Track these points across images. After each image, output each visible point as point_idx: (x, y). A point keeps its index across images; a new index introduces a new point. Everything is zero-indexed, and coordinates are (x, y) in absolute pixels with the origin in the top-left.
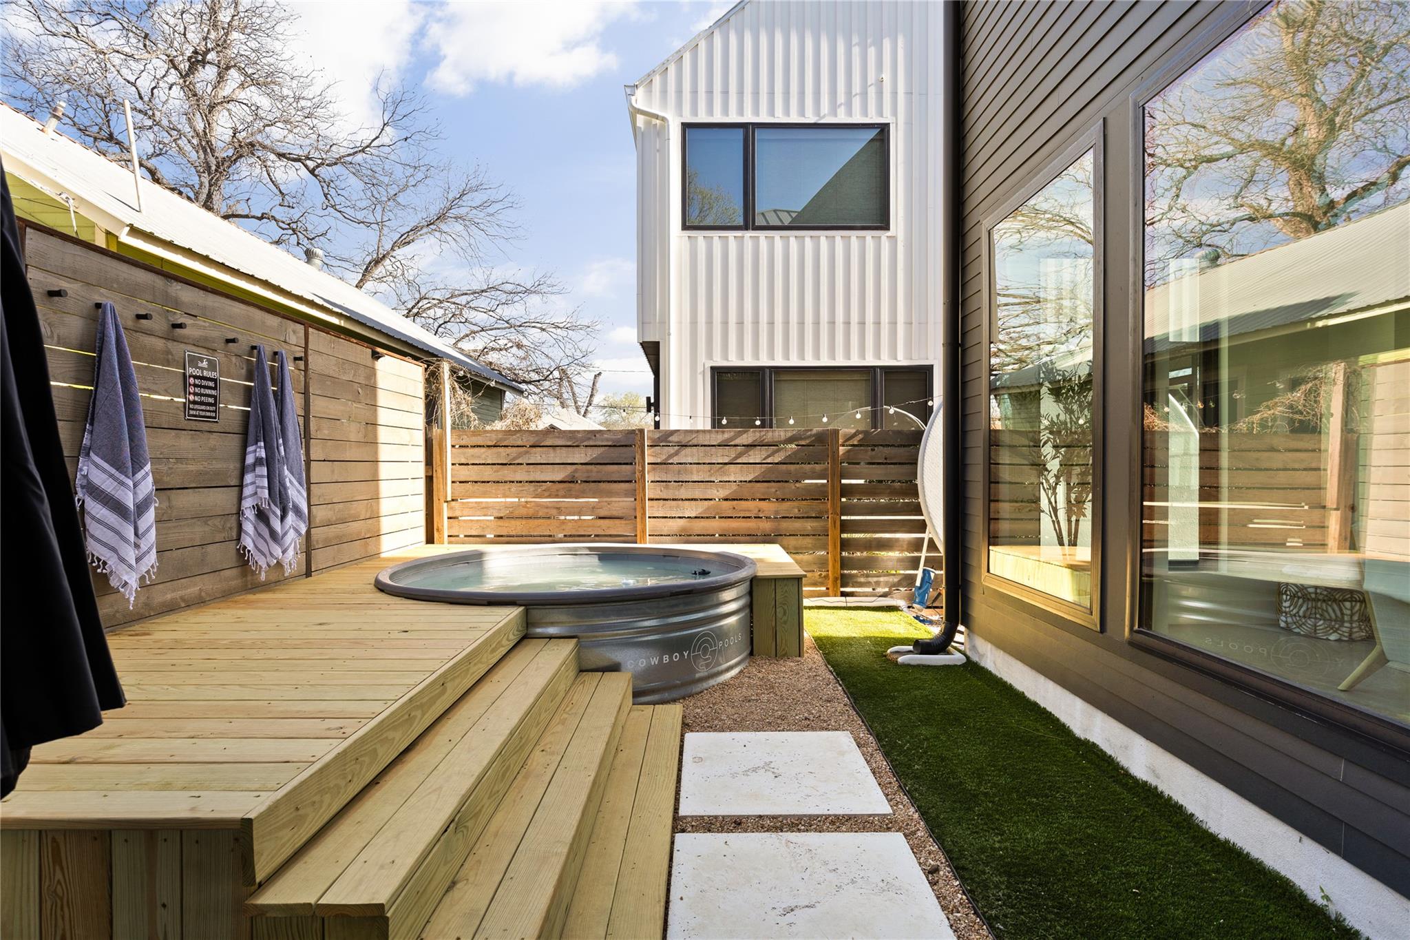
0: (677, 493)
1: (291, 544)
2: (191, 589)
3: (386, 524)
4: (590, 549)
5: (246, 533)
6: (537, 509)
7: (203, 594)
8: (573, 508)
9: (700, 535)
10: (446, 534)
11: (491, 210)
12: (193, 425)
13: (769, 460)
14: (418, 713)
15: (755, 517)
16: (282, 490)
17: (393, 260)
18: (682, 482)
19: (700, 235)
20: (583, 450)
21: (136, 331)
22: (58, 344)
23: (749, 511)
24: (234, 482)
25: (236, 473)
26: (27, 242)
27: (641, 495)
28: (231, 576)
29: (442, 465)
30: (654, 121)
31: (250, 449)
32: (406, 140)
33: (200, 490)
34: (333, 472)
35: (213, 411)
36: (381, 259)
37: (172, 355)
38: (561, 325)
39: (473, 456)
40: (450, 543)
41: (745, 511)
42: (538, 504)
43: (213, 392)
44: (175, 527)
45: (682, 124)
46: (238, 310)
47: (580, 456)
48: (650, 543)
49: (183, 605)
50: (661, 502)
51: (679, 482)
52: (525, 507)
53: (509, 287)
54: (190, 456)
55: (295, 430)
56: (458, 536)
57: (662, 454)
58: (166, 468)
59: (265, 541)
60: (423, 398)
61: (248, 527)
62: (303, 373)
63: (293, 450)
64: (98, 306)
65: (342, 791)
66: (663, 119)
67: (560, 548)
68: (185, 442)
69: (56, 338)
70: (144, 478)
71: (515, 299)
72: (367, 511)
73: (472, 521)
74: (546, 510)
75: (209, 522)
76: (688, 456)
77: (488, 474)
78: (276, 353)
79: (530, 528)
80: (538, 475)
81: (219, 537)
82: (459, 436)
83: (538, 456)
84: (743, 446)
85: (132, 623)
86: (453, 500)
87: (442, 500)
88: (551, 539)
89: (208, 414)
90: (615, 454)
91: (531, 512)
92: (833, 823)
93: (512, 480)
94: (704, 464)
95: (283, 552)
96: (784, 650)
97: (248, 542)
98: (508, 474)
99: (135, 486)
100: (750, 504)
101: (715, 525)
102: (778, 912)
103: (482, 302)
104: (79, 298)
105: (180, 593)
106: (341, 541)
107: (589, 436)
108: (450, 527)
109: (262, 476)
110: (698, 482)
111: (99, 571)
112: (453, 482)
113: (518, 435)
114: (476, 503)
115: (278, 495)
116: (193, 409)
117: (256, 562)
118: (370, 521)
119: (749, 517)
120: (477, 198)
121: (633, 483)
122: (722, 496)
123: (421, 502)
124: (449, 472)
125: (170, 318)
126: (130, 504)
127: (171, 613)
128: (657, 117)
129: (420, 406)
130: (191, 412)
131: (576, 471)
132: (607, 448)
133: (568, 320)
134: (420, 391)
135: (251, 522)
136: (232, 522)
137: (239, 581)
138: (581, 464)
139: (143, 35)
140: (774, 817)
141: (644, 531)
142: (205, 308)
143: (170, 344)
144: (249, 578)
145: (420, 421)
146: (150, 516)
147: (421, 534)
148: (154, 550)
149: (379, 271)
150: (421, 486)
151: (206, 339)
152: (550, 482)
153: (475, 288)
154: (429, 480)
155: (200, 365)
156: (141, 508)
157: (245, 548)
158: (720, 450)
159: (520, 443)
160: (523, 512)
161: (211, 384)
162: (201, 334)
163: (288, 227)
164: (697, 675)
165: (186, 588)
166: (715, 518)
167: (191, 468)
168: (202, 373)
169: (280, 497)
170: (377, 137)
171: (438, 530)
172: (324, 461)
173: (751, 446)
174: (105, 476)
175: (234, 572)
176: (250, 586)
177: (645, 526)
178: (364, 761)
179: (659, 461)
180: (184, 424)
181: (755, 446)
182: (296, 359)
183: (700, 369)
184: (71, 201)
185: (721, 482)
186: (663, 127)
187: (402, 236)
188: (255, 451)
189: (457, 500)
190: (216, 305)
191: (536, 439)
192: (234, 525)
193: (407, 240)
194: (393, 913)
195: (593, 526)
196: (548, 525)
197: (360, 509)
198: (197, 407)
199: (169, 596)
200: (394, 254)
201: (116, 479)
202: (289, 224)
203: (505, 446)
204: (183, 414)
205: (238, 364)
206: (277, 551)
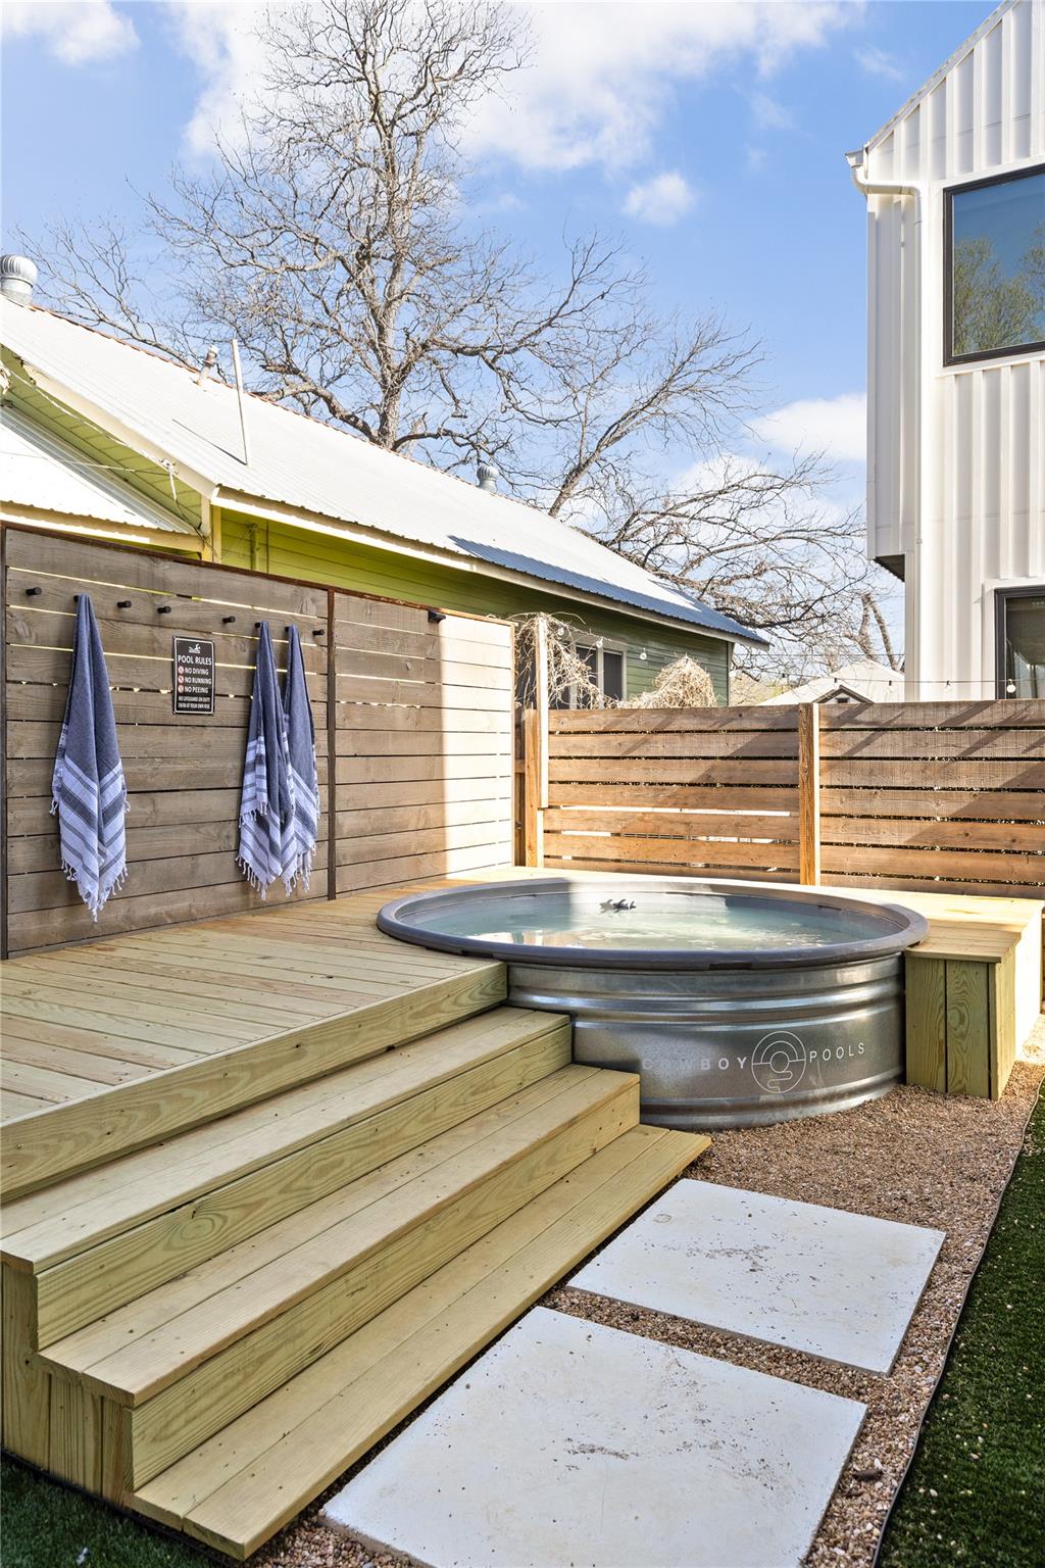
0: (867, 806)
1: (293, 858)
2: (181, 903)
3: (453, 837)
4: (713, 887)
5: (245, 844)
6: (658, 823)
7: (193, 911)
8: (708, 824)
9: (908, 877)
10: (540, 853)
11: (733, 370)
12: (183, 719)
13: (1032, 754)
14: (246, 1075)
15: (1007, 852)
16: (282, 793)
17: (602, 463)
18: (879, 788)
19: (976, 370)
20: (722, 737)
21: (118, 621)
22: (36, 643)
23: (993, 840)
24: (234, 783)
25: (236, 772)
26: (7, 543)
27: (807, 807)
28: (229, 892)
29: (535, 759)
30: (896, 198)
31: (251, 744)
32: (603, 296)
33: (192, 792)
34: (368, 770)
35: (207, 703)
36: (584, 466)
37: (159, 643)
38: (839, 531)
39: (575, 746)
40: (547, 866)
41: (985, 840)
42: (659, 817)
43: (207, 681)
44: (160, 834)
45: (945, 190)
46: (239, 584)
47: (719, 746)
48: (822, 883)
49: (169, 921)
50: (843, 820)
51: (872, 788)
52: (641, 820)
53: (756, 482)
54: (179, 755)
55: (305, 721)
56: (559, 857)
57: (845, 743)
58: (150, 769)
59: (266, 853)
60: (513, 668)
61: (248, 837)
62: (326, 649)
63: (301, 745)
64: (76, 599)
65: (94, 1142)
66: (911, 191)
67: (668, 884)
68: (173, 739)
69: (34, 637)
70: (113, 780)
71: (765, 498)
72: (419, 819)
73: (574, 836)
74: (671, 826)
75: (201, 830)
76: (886, 745)
77: (595, 771)
78: (287, 629)
79: (649, 851)
80: (660, 773)
81: (213, 847)
82: (559, 718)
83: (660, 746)
84: (986, 728)
85: (110, 937)
86: (550, 807)
87: (535, 807)
88: (682, 869)
89: (201, 706)
90: (771, 742)
91: (650, 828)
92: (776, 1359)
93: (626, 780)
94: (916, 759)
95: (284, 868)
96: (960, 1082)
97: (247, 856)
98: (618, 771)
99: (102, 790)
100: (998, 829)
101: (933, 862)
102: (569, 1445)
103: (720, 509)
104: (58, 593)
105: (166, 908)
106: (378, 857)
107: (732, 715)
108: (546, 845)
109: (261, 777)
110: (903, 788)
111: (69, 878)
112: (550, 782)
113: (633, 716)
114: (579, 811)
115: (279, 799)
116: (183, 702)
117: (257, 879)
118: (425, 833)
119: (998, 851)
120: (709, 357)
121: (793, 789)
122: (945, 814)
123: (508, 809)
124: (544, 769)
125: (156, 602)
126: (95, 809)
127: (154, 929)
128: (899, 190)
129: (508, 680)
130: (181, 705)
131: (713, 768)
132: (757, 734)
133: (850, 522)
134: (508, 659)
135: (249, 830)
136: (230, 829)
137: (239, 898)
138: (722, 758)
139: (313, 240)
140: (694, 1325)
141: (811, 865)
142: (198, 585)
143: (156, 631)
144: (251, 896)
145: (507, 700)
146: (119, 820)
147: (508, 852)
148: (123, 859)
149: (583, 481)
150: (508, 787)
151: (199, 621)
152: (677, 784)
153: (705, 490)
154: (520, 777)
155: (191, 651)
156: (107, 814)
157: (243, 860)
158: (942, 738)
159: (635, 727)
160: (640, 827)
161: (204, 672)
162: (193, 616)
163: (467, 441)
164: (763, 1098)
165: (172, 902)
166: (933, 849)
167: (179, 767)
168: (194, 660)
169: (280, 801)
170: (567, 302)
171: (530, 847)
172: (355, 756)
173: (1001, 728)
174: (74, 779)
175: (233, 887)
176: (252, 906)
177: (813, 856)
178: (136, 1117)
179: (838, 754)
180: (173, 718)
181: (1008, 728)
182: (316, 633)
183: (976, 595)
184: (171, 467)
185: (944, 789)
186: (910, 203)
187: (610, 429)
188: (255, 747)
189: (558, 807)
190: (213, 580)
191: (659, 720)
192: (233, 833)
193: (618, 434)
194: (46, 1277)
195: (737, 853)
196: (674, 848)
197: (411, 817)
198: (187, 698)
199: (153, 910)
200: (602, 455)
201: (83, 782)
202: (467, 438)
203: (617, 732)
204: (171, 707)
205: (238, 646)
206: (278, 868)
